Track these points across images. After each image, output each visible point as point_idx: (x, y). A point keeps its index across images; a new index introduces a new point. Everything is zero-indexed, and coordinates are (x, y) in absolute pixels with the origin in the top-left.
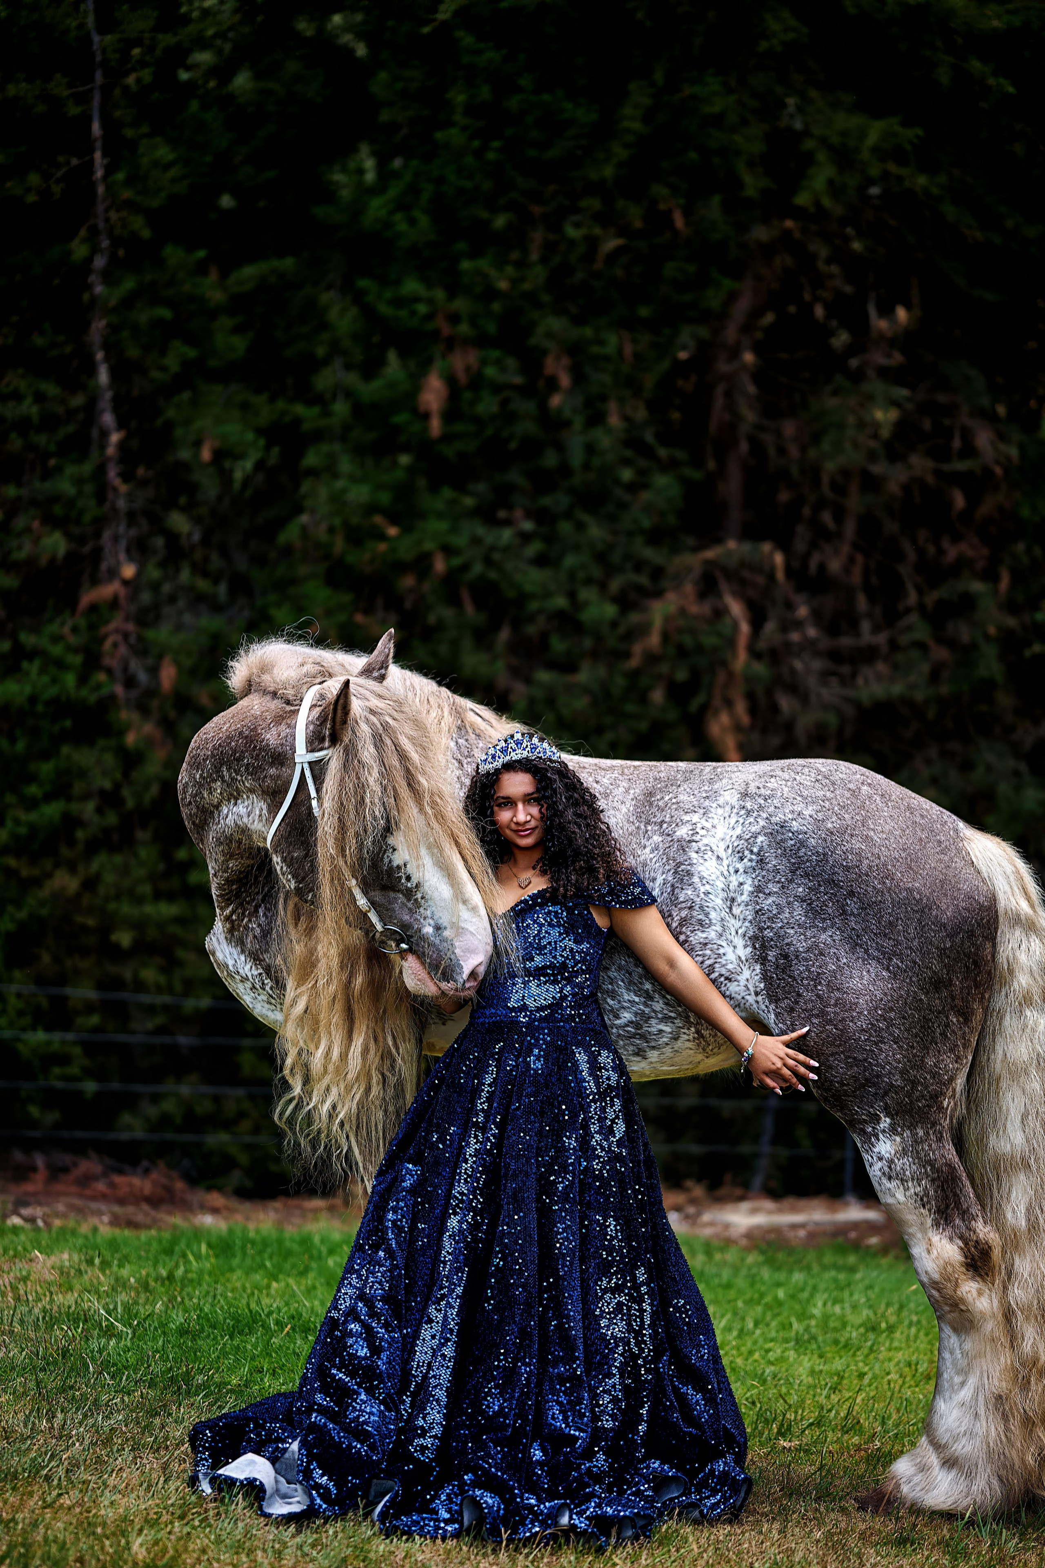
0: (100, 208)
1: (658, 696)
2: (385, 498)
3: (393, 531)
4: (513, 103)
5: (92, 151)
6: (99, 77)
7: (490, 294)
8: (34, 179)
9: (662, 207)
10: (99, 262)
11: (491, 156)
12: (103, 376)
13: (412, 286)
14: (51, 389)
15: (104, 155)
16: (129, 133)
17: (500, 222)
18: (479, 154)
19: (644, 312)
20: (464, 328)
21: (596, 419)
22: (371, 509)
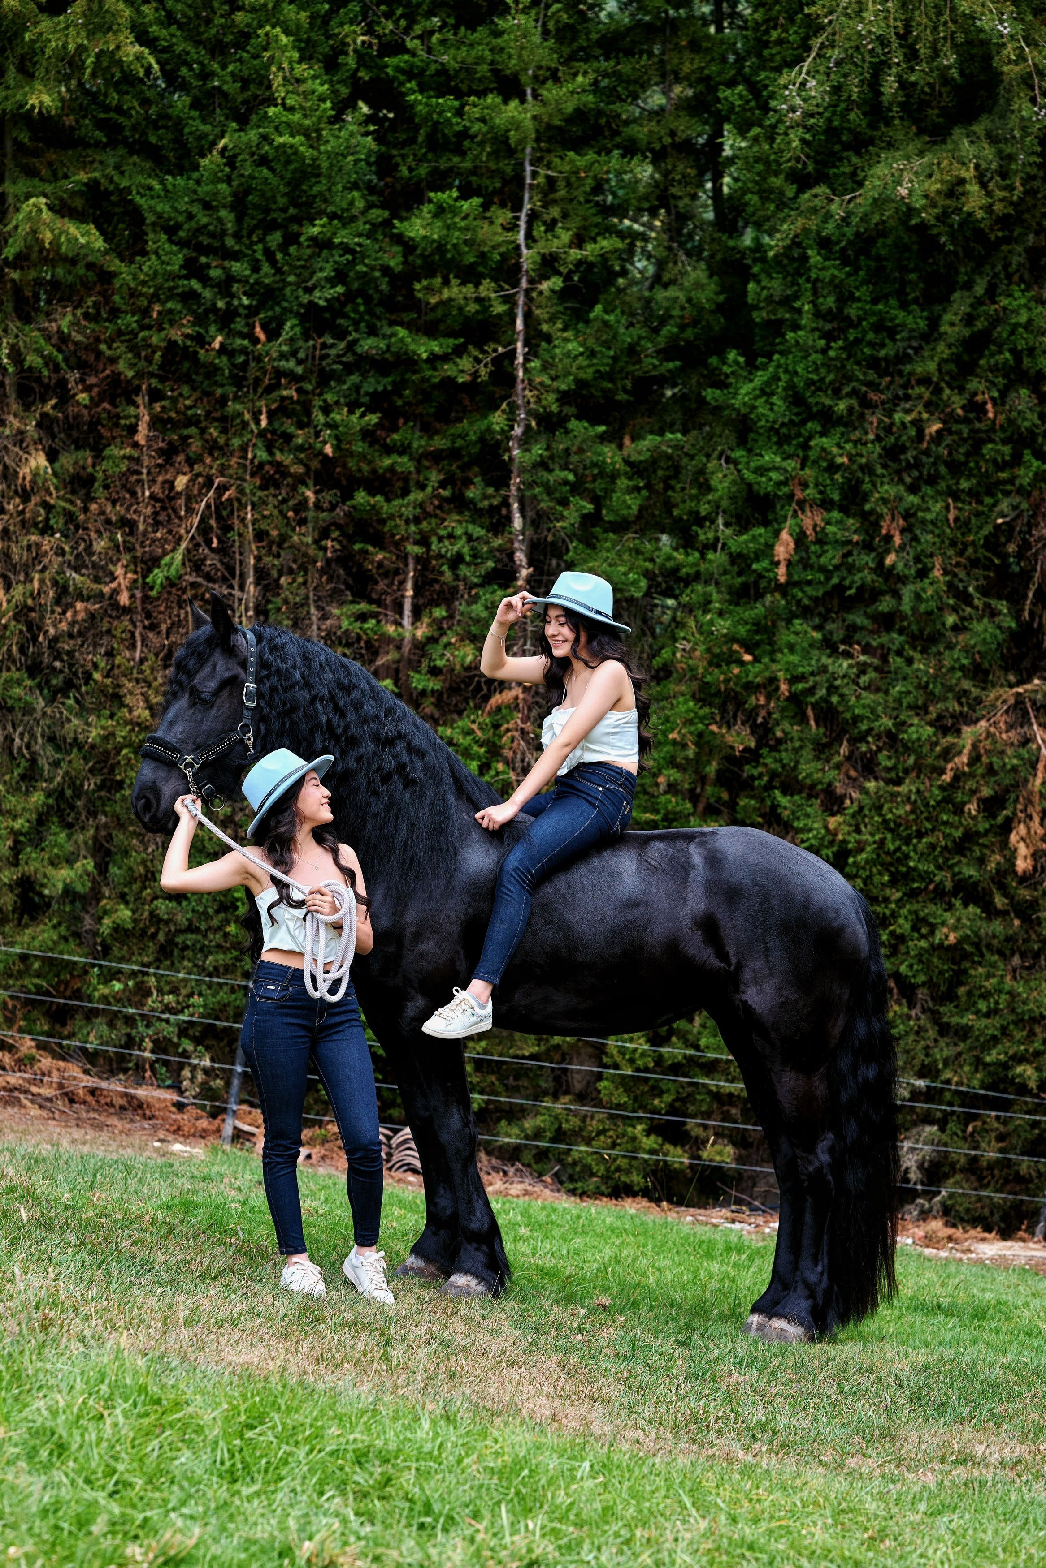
0: (520, 387)
1: (972, 808)
2: (742, 631)
3: (747, 658)
4: (853, 311)
5: (514, 341)
6: (524, 284)
7: (833, 467)
8: (465, 363)
9: (979, 398)
10: (518, 431)
11: (832, 353)
12: (517, 523)
13: (769, 457)
14: (478, 531)
15: (525, 345)
16: (545, 327)
17: (842, 406)
18: (824, 351)
19: (964, 485)
20: (811, 492)
21: (923, 574)
22: (732, 639)
